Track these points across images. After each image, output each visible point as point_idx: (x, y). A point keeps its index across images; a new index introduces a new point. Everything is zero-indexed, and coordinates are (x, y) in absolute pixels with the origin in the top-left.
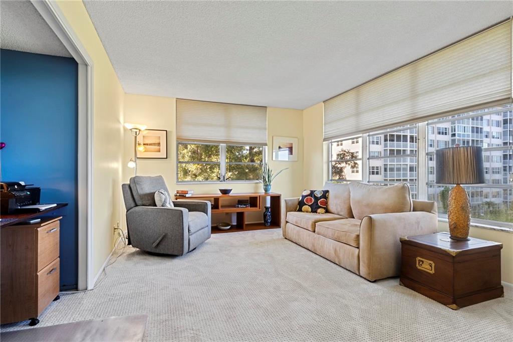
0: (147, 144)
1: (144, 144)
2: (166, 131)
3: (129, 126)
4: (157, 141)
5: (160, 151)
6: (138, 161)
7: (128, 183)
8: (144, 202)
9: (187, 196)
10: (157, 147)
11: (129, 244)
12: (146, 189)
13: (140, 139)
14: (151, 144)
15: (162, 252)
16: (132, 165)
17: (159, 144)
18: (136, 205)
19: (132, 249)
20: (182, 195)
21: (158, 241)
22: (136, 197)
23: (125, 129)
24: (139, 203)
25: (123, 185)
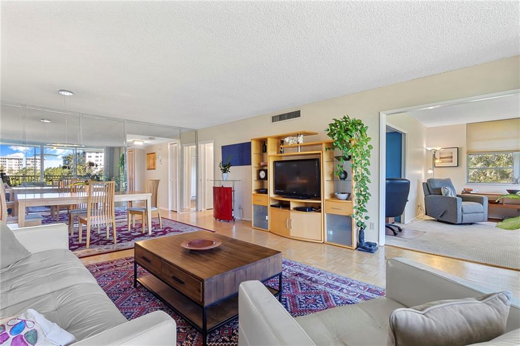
0: (443, 158)
1: (440, 158)
2: (458, 148)
3: (429, 149)
4: (450, 155)
5: (452, 162)
6: (435, 169)
7: (426, 182)
8: (435, 193)
9: (471, 192)
10: (450, 159)
11: (426, 214)
12: (437, 186)
13: (437, 156)
14: (445, 158)
15: (444, 220)
16: (430, 172)
17: (451, 157)
18: (430, 194)
19: (428, 218)
20: (468, 191)
21: (441, 214)
22: (430, 189)
23: (427, 150)
24: (432, 193)
25: (423, 183)
